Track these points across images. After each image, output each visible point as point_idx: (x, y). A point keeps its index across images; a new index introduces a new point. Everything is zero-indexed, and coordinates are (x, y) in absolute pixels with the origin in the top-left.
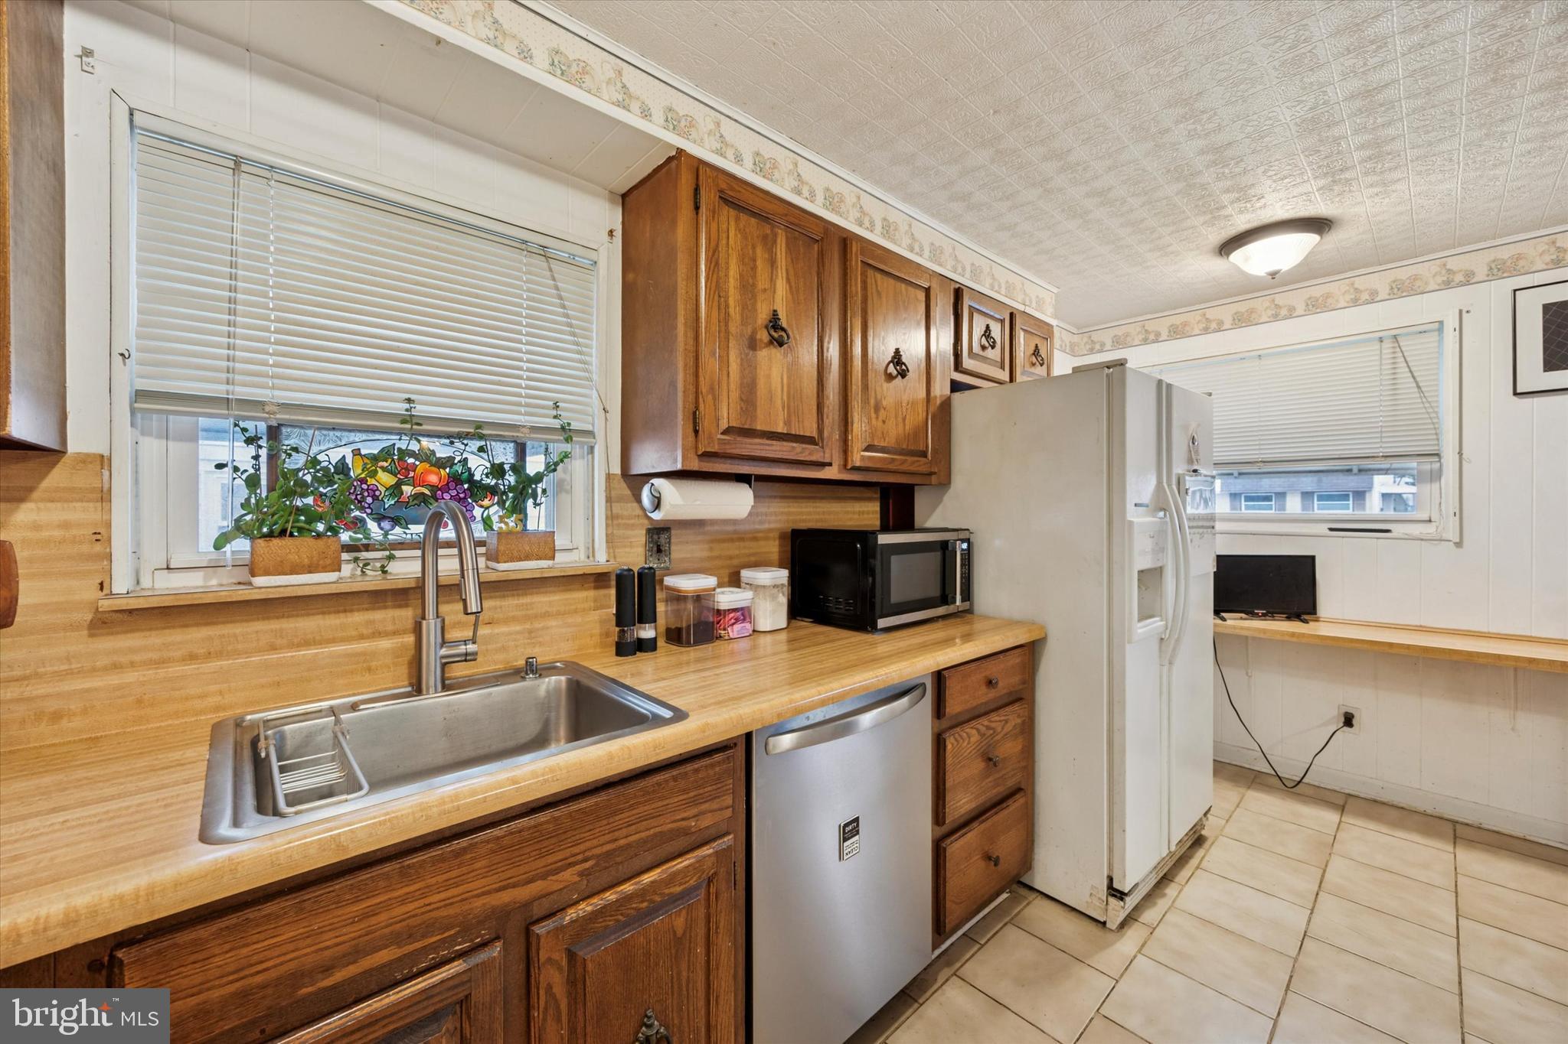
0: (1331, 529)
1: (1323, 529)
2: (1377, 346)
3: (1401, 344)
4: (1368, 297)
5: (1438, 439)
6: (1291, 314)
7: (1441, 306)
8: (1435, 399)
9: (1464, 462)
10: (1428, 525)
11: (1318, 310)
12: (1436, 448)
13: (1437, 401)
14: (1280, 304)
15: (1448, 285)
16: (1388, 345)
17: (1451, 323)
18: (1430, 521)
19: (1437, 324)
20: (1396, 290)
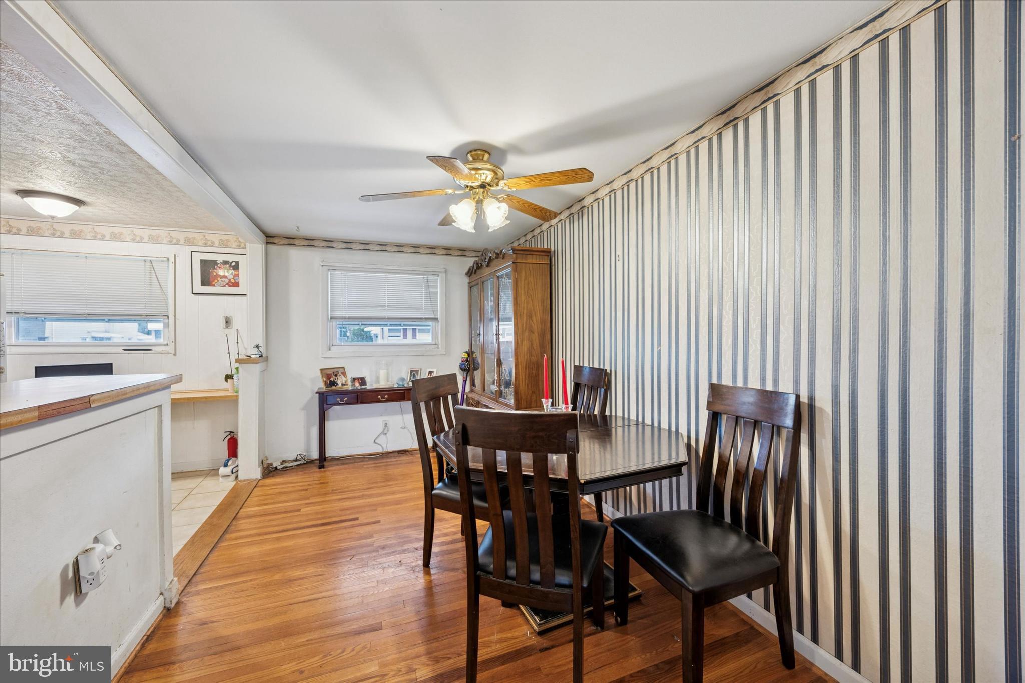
0: (124, 350)
1: (120, 350)
2: (143, 263)
3: (153, 264)
4: (139, 239)
5: (167, 309)
6: (103, 238)
7: (167, 251)
8: (166, 289)
9: (176, 320)
10: (167, 347)
11: (117, 240)
12: (167, 313)
13: (167, 290)
14: (97, 231)
15: (170, 243)
16: (148, 264)
17: (172, 259)
18: (167, 345)
19: (166, 259)
20: (151, 239)
